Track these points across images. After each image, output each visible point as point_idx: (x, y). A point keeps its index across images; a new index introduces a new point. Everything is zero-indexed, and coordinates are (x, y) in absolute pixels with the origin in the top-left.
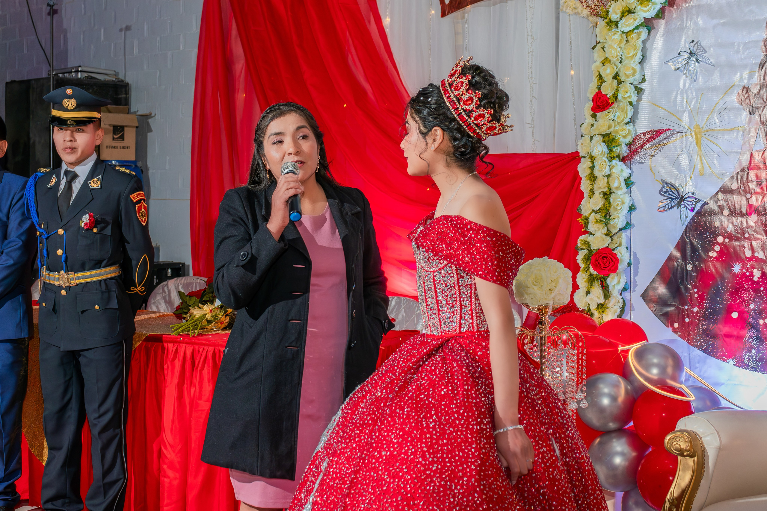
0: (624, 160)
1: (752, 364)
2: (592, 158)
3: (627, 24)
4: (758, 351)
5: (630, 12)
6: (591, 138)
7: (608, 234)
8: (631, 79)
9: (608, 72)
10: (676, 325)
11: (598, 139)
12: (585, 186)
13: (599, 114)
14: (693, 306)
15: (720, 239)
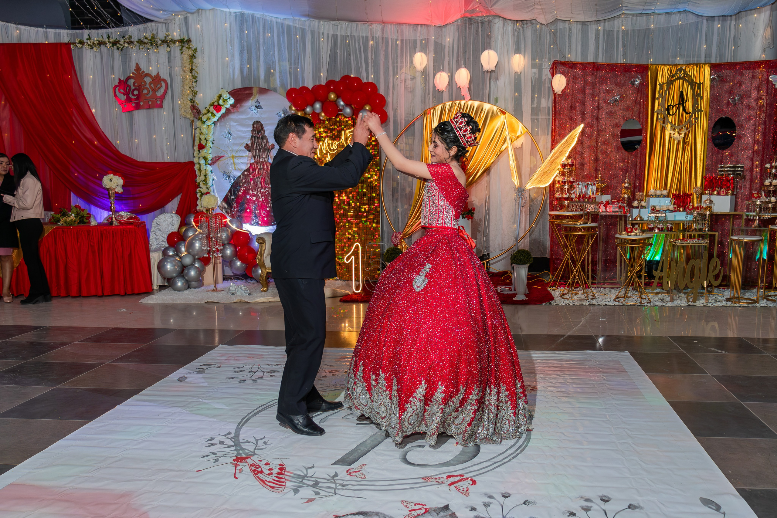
0: (210, 165)
1: (254, 224)
2: (200, 164)
3: (209, 123)
4: (256, 220)
5: (210, 119)
6: (199, 158)
7: (207, 188)
8: (210, 140)
9: (203, 137)
10: (230, 215)
11: (201, 158)
12: (197, 173)
13: (201, 151)
14: (235, 208)
15: (242, 189)
